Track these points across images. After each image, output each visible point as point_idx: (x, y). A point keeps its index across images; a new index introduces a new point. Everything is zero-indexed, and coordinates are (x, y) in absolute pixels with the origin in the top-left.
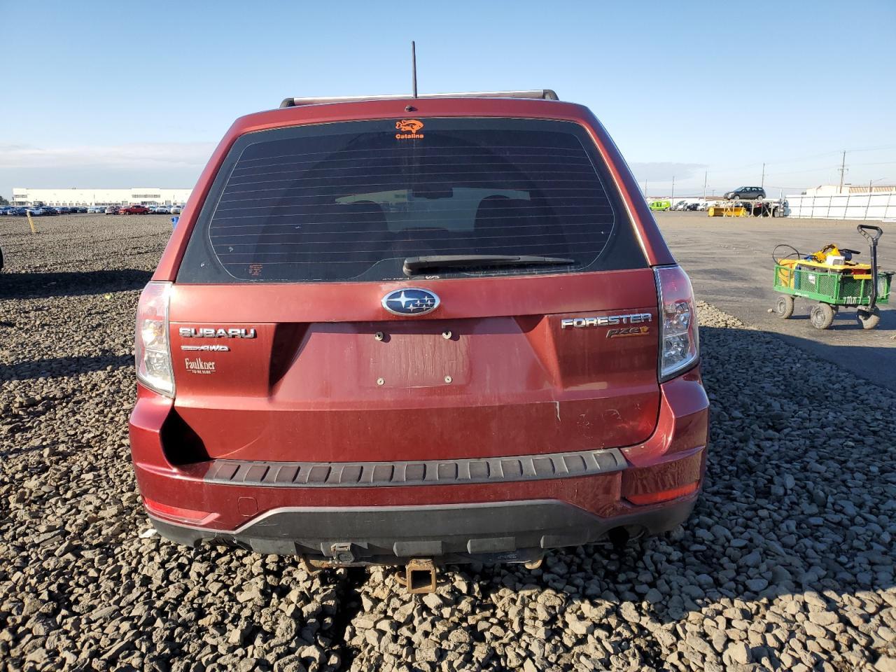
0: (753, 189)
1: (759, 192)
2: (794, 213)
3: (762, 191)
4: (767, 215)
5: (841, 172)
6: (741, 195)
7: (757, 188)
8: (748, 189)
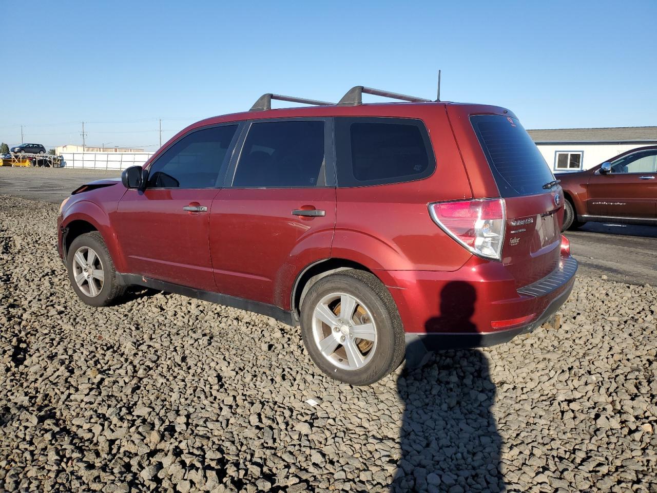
0: (35, 146)
1: (39, 148)
2: (69, 164)
3: (43, 147)
4: (50, 166)
5: (82, 136)
6: (26, 150)
7: (38, 145)
8: (31, 146)
